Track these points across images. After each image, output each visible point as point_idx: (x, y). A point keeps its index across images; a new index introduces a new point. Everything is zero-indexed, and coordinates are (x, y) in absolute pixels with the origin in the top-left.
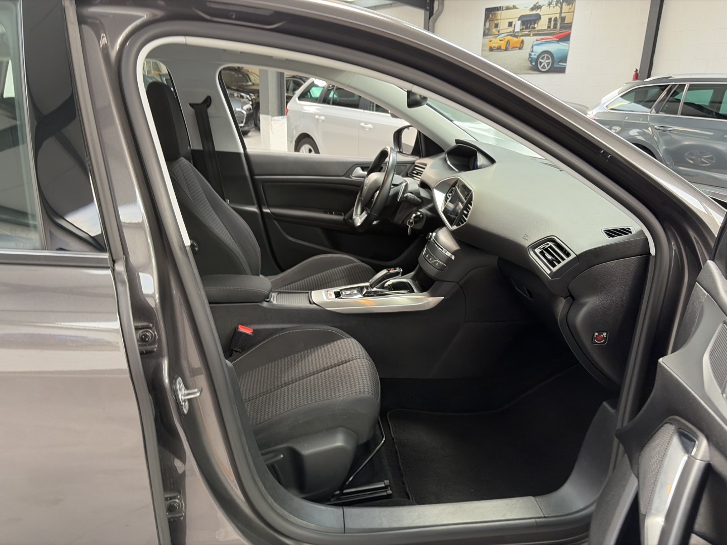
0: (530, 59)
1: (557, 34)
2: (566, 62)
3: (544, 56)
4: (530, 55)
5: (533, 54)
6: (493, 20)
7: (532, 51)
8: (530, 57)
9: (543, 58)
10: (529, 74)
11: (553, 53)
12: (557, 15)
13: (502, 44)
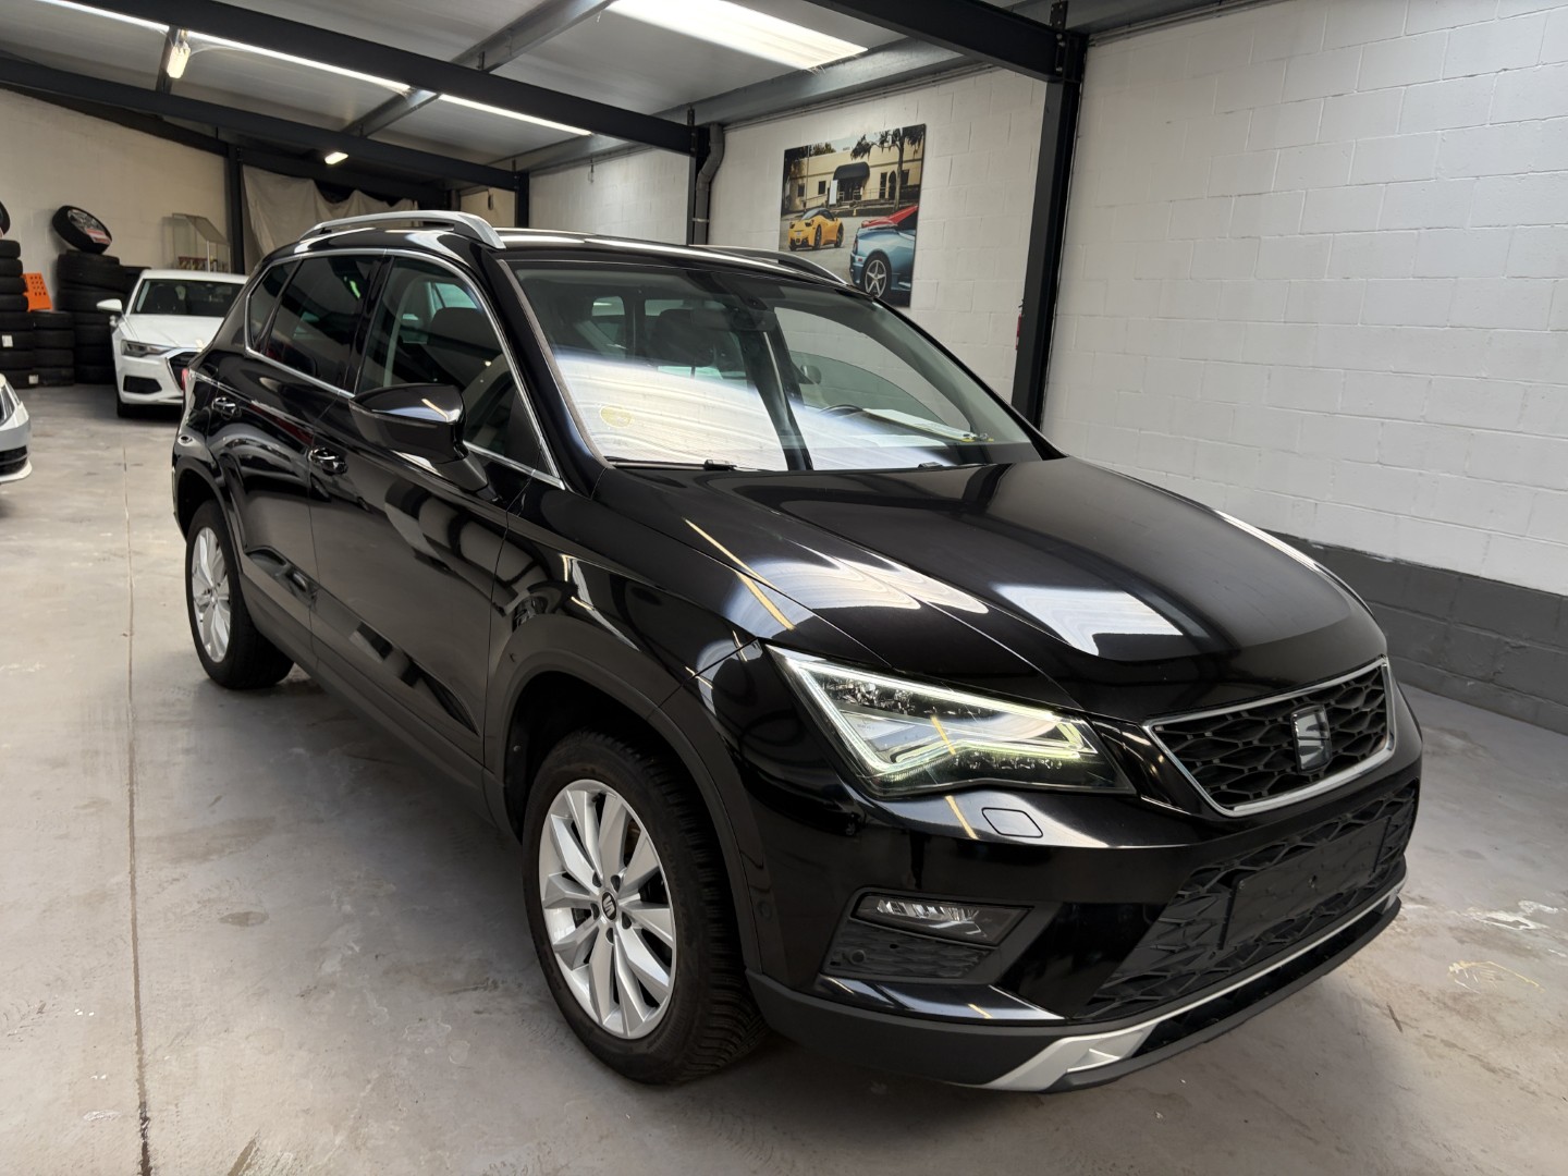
0: (852, 270)
1: (896, 212)
2: (910, 280)
3: (875, 265)
4: (853, 260)
5: (857, 258)
6: (797, 178)
7: (856, 252)
8: (852, 267)
9: (872, 271)
11: (889, 256)
12: (895, 168)
13: (810, 233)
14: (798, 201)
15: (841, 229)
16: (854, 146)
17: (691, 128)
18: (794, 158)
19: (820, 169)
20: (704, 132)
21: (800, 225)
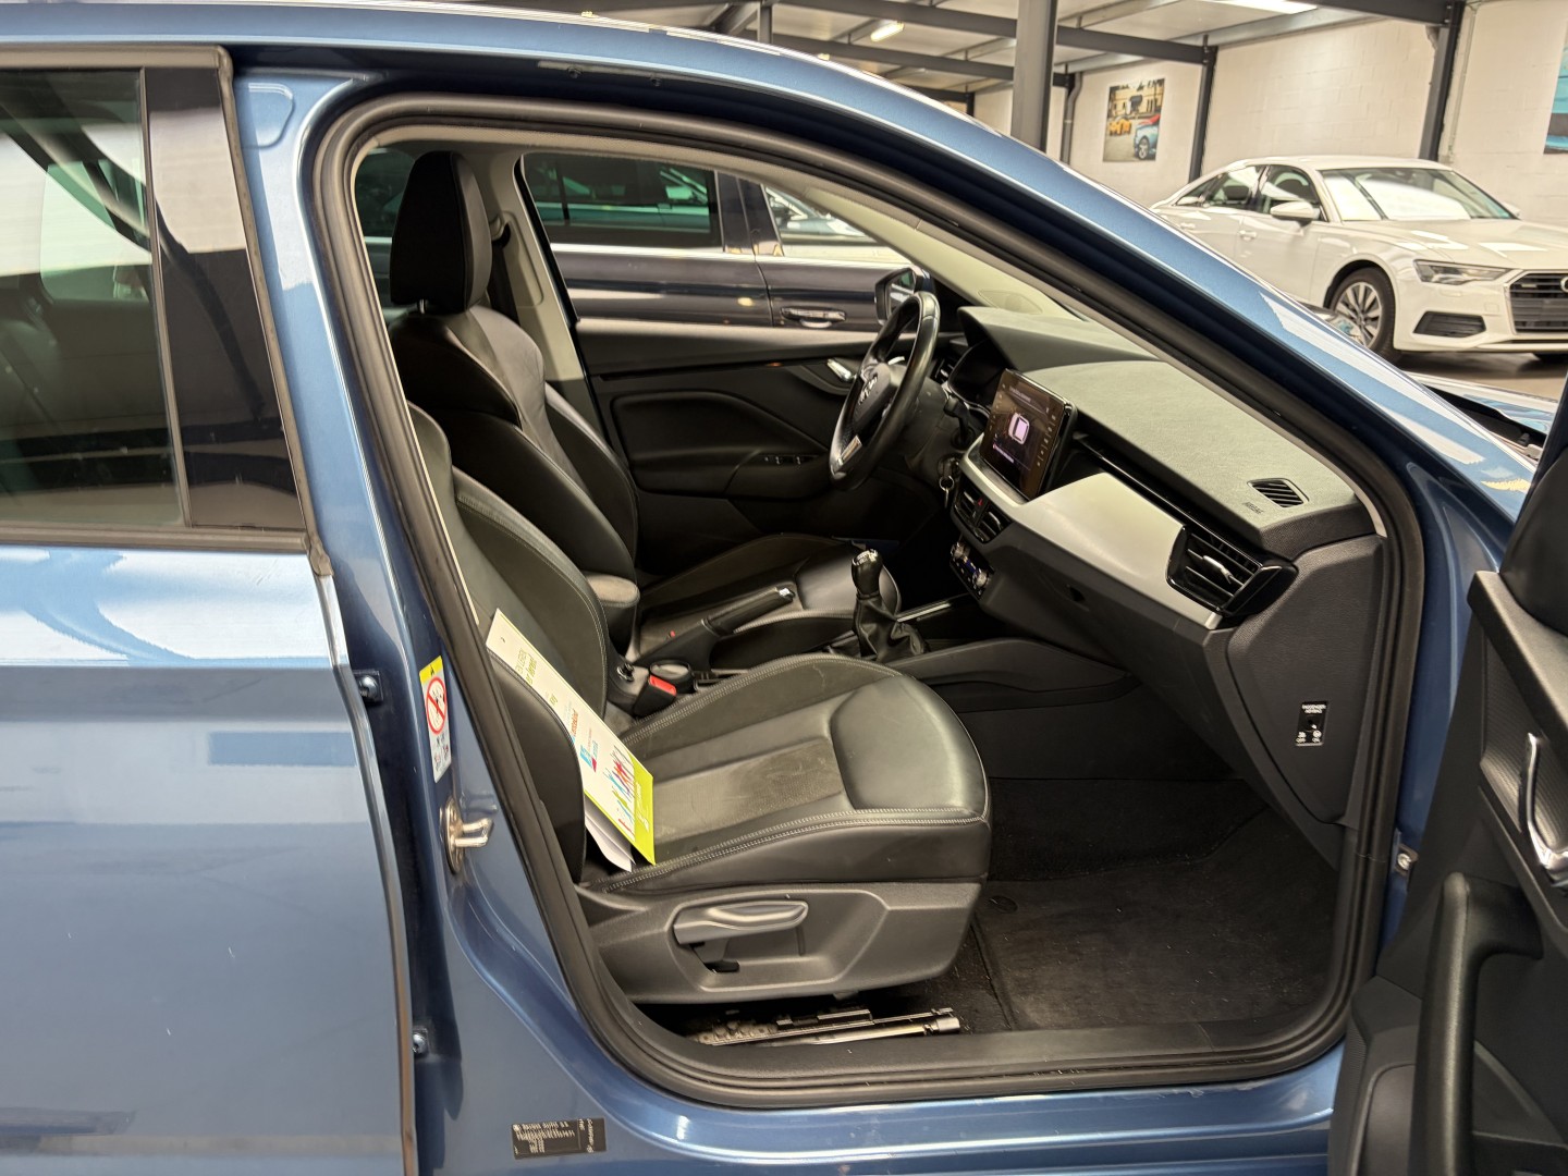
1: (1152, 117)
6: (1114, 101)
12: (1152, 98)
13: (1118, 128)
14: (1114, 112)
15: (1131, 126)
16: (1137, 86)
17: (1066, 74)
18: (1113, 90)
19: (1124, 97)
20: (1072, 76)
21: (1114, 123)
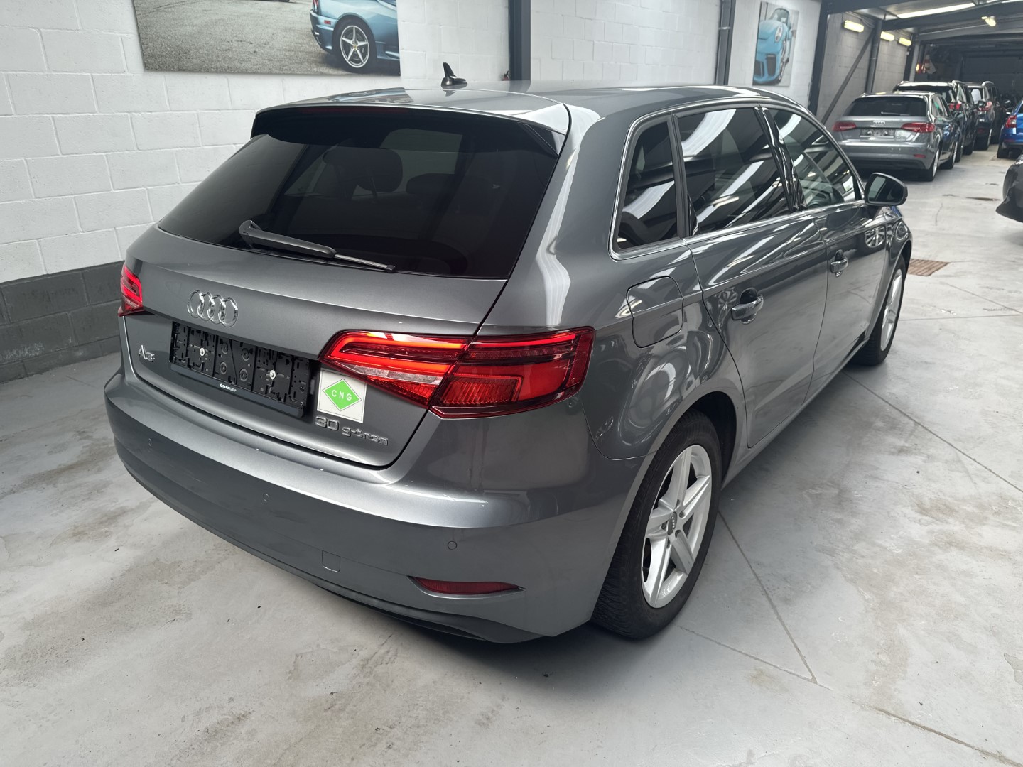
0: (316, 33)
2: (397, 51)
3: (351, 30)
4: (315, 21)
5: (322, 19)
7: (319, 12)
8: (315, 29)
9: (349, 35)
10: (322, 74)
11: (369, 22)
